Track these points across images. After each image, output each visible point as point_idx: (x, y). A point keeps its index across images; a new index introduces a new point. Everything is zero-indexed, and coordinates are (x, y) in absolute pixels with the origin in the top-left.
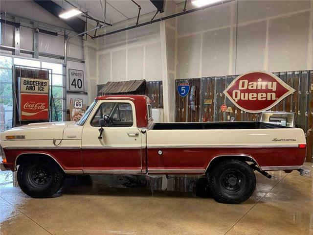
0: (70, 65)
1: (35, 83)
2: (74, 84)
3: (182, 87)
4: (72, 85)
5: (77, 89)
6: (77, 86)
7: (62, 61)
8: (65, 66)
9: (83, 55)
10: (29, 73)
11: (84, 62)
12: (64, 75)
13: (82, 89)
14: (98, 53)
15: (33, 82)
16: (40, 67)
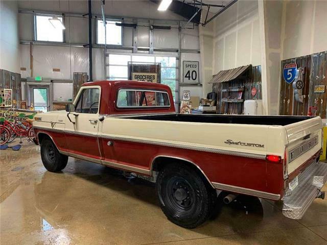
0: (184, 57)
1: (144, 77)
2: (188, 76)
3: (289, 70)
4: (186, 77)
5: (191, 81)
6: (191, 78)
7: (176, 54)
8: (178, 59)
9: (199, 45)
10: (143, 69)
11: (199, 52)
12: (178, 68)
13: (197, 81)
14: (215, 41)
15: (142, 76)
16: (154, 62)
